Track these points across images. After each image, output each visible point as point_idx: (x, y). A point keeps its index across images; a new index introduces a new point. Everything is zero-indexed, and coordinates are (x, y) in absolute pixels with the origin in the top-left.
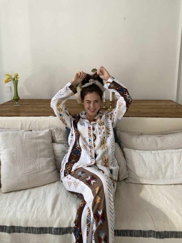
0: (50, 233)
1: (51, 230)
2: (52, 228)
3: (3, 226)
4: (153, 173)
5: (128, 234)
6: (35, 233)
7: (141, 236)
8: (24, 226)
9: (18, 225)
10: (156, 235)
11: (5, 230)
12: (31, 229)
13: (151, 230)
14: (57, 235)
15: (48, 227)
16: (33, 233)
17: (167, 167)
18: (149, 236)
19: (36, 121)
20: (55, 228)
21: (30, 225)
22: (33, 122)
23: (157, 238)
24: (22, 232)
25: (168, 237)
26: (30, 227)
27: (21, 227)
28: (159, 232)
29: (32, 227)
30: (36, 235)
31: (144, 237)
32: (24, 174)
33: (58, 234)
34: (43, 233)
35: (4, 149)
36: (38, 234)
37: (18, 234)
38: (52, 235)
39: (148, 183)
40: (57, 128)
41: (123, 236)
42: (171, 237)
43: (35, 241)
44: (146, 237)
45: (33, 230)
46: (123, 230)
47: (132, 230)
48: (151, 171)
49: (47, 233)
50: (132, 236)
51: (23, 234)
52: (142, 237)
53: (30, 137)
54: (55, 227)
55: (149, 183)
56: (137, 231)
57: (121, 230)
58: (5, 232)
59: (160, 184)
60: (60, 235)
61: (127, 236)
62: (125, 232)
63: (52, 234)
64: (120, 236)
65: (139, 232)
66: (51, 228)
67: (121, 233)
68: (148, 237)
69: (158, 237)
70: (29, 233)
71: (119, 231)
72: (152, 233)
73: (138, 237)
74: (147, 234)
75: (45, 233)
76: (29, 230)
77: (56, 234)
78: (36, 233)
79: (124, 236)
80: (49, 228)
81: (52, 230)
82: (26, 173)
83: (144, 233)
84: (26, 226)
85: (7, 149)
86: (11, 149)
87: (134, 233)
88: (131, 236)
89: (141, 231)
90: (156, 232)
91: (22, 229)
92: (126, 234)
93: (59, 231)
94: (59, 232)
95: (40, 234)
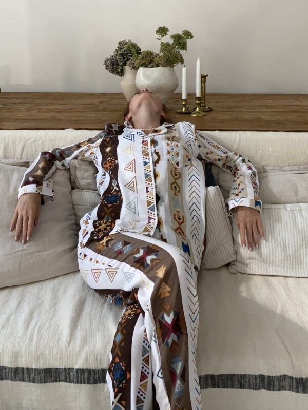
0: (66, 382)
1: (69, 374)
2: (70, 370)
4: (290, 250)
5: (236, 383)
6: (34, 382)
7: (264, 387)
8: (9, 367)
10: (294, 384)
12: (26, 372)
13: (285, 375)
14: (83, 385)
15: (62, 367)
16: (30, 381)
18: (281, 388)
19: (36, 141)
20: (77, 370)
21: (23, 363)
22: (31, 141)
23: (298, 392)
24: (6, 379)
26: (23, 369)
27: (3, 368)
28: (302, 378)
29: (28, 369)
30: (36, 385)
31: (268, 389)
32: (11, 254)
33: (84, 383)
34: (52, 382)
36: (41, 383)
38: (72, 385)
39: (277, 274)
41: (224, 388)
44: (273, 390)
45: (29, 374)
46: (224, 375)
47: (245, 375)
48: (285, 248)
49: (59, 381)
50: (244, 388)
51: (9, 382)
52: (264, 389)
54: (76, 367)
55: (280, 275)
56: (255, 377)
57: (221, 375)
59: (304, 276)
60: (88, 383)
61: (233, 387)
62: (229, 380)
63: (70, 382)
64: (219, 387)
65: (258, 380)
66: (67, 371)
67: (221, 382)
68: (279, 390)
69: (300, 389)
70: (20, 381)
71: (216, 378)
72: (288, 381)
73: (256, 389)
74: (276, 383)
75: (56, 381)
76: (20, 375)
77: (81, 383)
78: (36, 381)
79: (227, 388)
80: (65, 369)
81: (72, 374)
82: (16, 252)
83: (269, 381)
84: (13, 366)
87: (247, 380)
88: (241, 387)
89: (262, 377)
90: (296, 379)
91: (5, 372)
92: (230, 383)
93: (86, 375)
94: (86, 378)
95: (45, 382)
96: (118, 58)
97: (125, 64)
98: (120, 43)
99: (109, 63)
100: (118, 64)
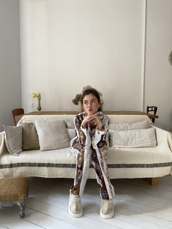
2: (70, 164)
3: (44, 163)
4: (125, 141)
6: (61, 167)
7: (118, 167)
9: (52, 163)
10: (125, 166)
11: (45, 165)
16: (60, 167)
17: (133, 139)
18: (122, 167)
19: (56, 117)
20: (72, 164)
21: (58, 163)
24: (54, 167)
25: (132, 167)
27: (53, 164)
28: (127, 164)
29: (60, 164)
31: (119, 168)
32: (53, 141)
33: (74, 168)
34: (66, 167)
35: (40, 128)
37: (52, 168)
38: (71, 168)
40: (67, 120)
42: (133, 167)
43: (61, 172)
46: (108, 164)
47: (113, 164)
48: (124, 140)
53: (54, 123)
54: (71, 164)
56: (116, 165)
58: (45, 167)
61: (110, 168)
63: (70, 167)
66: (69, 165)
68: (122, 168)
69: (127, 167)
74: (121, 166)
80: (69, 164)
83: (119, 166)
84: (56, 163)
85: (41, 129)
86: (44, 128)
88: (112, 167)
89: (117, 165)
94: (74, 166)
96: (76, 99)
97: (78, 101)
98: (77, 95)
99: (74, 101)
100: (76, 101)
